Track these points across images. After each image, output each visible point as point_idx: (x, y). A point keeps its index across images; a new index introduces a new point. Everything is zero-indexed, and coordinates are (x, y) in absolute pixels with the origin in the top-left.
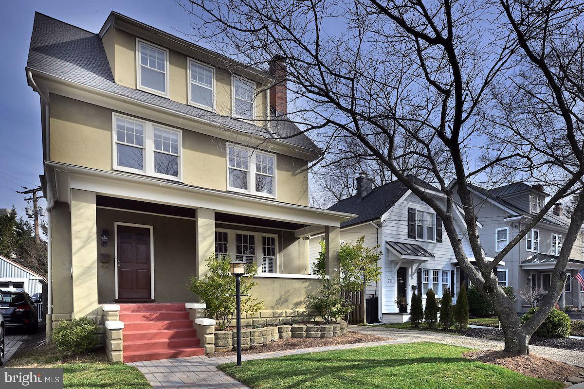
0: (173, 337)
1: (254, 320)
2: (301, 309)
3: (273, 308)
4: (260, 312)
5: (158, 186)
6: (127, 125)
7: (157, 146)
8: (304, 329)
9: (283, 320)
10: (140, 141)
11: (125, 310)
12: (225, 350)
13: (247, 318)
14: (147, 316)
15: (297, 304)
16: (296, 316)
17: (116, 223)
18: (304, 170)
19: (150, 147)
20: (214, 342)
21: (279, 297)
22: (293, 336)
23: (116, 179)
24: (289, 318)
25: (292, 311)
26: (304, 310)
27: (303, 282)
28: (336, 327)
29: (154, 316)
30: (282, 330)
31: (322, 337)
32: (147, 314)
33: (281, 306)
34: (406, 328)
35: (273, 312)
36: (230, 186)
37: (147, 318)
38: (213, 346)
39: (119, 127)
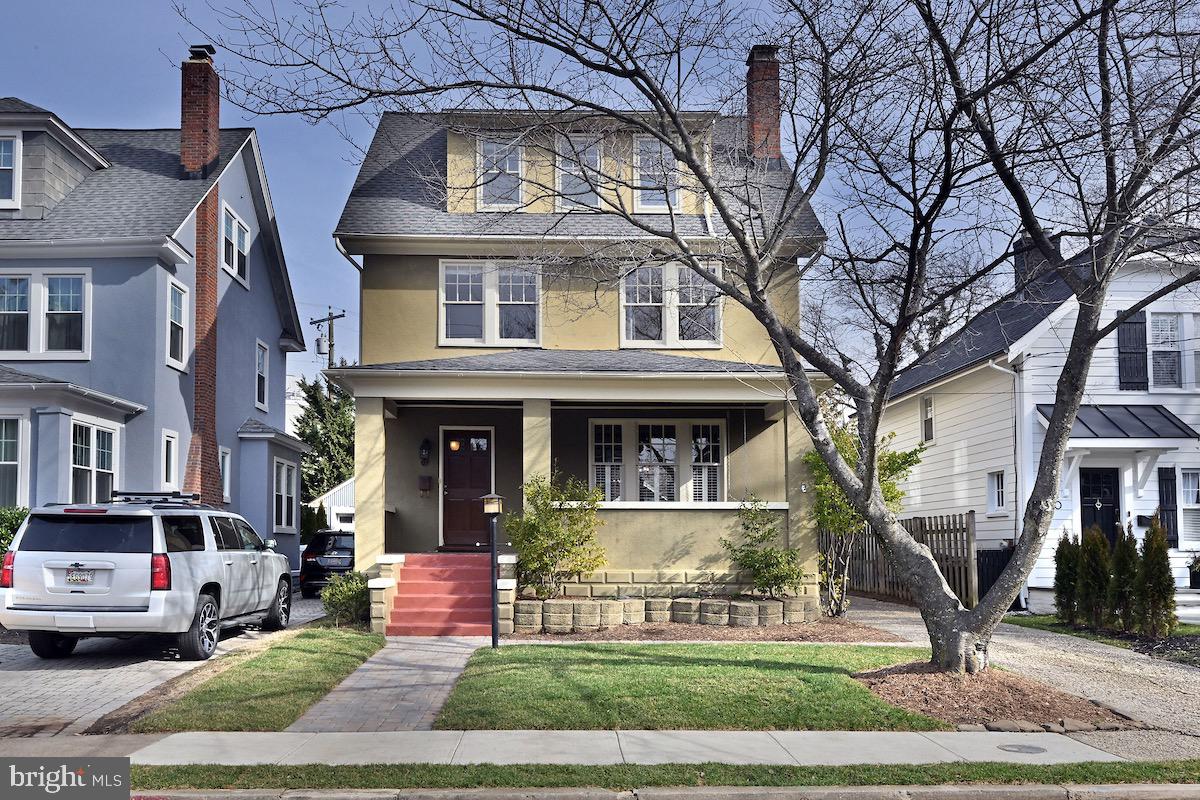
0: (456, 605)
1: (620, 586)
2: (721, 570)
3: (656, 566)
4: (633, 574)
5: (456, 377)
6: (458, 273)
7: (503, 295)
8: (694, 608)
9: (677, 589)
10: (478, 294)
11: (415, 562)
12: (528, 631)
13: (606, 583)
14: (437, 573)
15: (712, 560)
16: (708, 583)
17: (442, 428)
18: (792, 277)
19: (492, 299)
20: (512, 617)
21: (671, 546)
22: (673, 620)
23: (403, 377)
24: (691, 586)
25: (698, 572)
26: (727, 572)
27: (724, 517)
28: (765, 608)
29: (447, 574)
30: (652, 607)
31: (732, 624)
32: (436, 569)
33: (674, 563)
34: (1029, 626)
35: (659, 574)
36: (628, 338)
37: (434, 576)
38: (511, 623)
39: (449, 278)
